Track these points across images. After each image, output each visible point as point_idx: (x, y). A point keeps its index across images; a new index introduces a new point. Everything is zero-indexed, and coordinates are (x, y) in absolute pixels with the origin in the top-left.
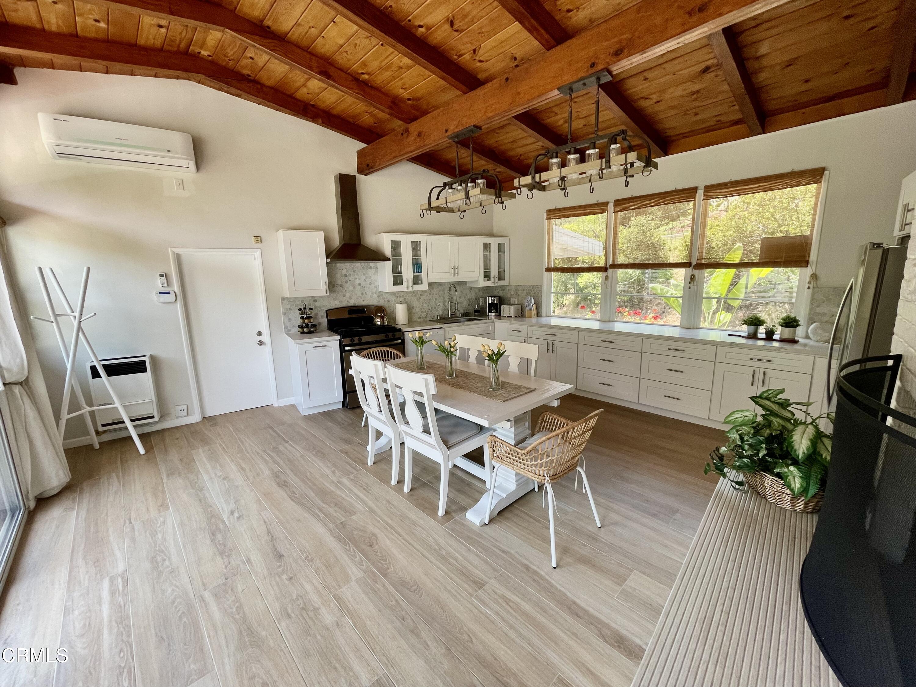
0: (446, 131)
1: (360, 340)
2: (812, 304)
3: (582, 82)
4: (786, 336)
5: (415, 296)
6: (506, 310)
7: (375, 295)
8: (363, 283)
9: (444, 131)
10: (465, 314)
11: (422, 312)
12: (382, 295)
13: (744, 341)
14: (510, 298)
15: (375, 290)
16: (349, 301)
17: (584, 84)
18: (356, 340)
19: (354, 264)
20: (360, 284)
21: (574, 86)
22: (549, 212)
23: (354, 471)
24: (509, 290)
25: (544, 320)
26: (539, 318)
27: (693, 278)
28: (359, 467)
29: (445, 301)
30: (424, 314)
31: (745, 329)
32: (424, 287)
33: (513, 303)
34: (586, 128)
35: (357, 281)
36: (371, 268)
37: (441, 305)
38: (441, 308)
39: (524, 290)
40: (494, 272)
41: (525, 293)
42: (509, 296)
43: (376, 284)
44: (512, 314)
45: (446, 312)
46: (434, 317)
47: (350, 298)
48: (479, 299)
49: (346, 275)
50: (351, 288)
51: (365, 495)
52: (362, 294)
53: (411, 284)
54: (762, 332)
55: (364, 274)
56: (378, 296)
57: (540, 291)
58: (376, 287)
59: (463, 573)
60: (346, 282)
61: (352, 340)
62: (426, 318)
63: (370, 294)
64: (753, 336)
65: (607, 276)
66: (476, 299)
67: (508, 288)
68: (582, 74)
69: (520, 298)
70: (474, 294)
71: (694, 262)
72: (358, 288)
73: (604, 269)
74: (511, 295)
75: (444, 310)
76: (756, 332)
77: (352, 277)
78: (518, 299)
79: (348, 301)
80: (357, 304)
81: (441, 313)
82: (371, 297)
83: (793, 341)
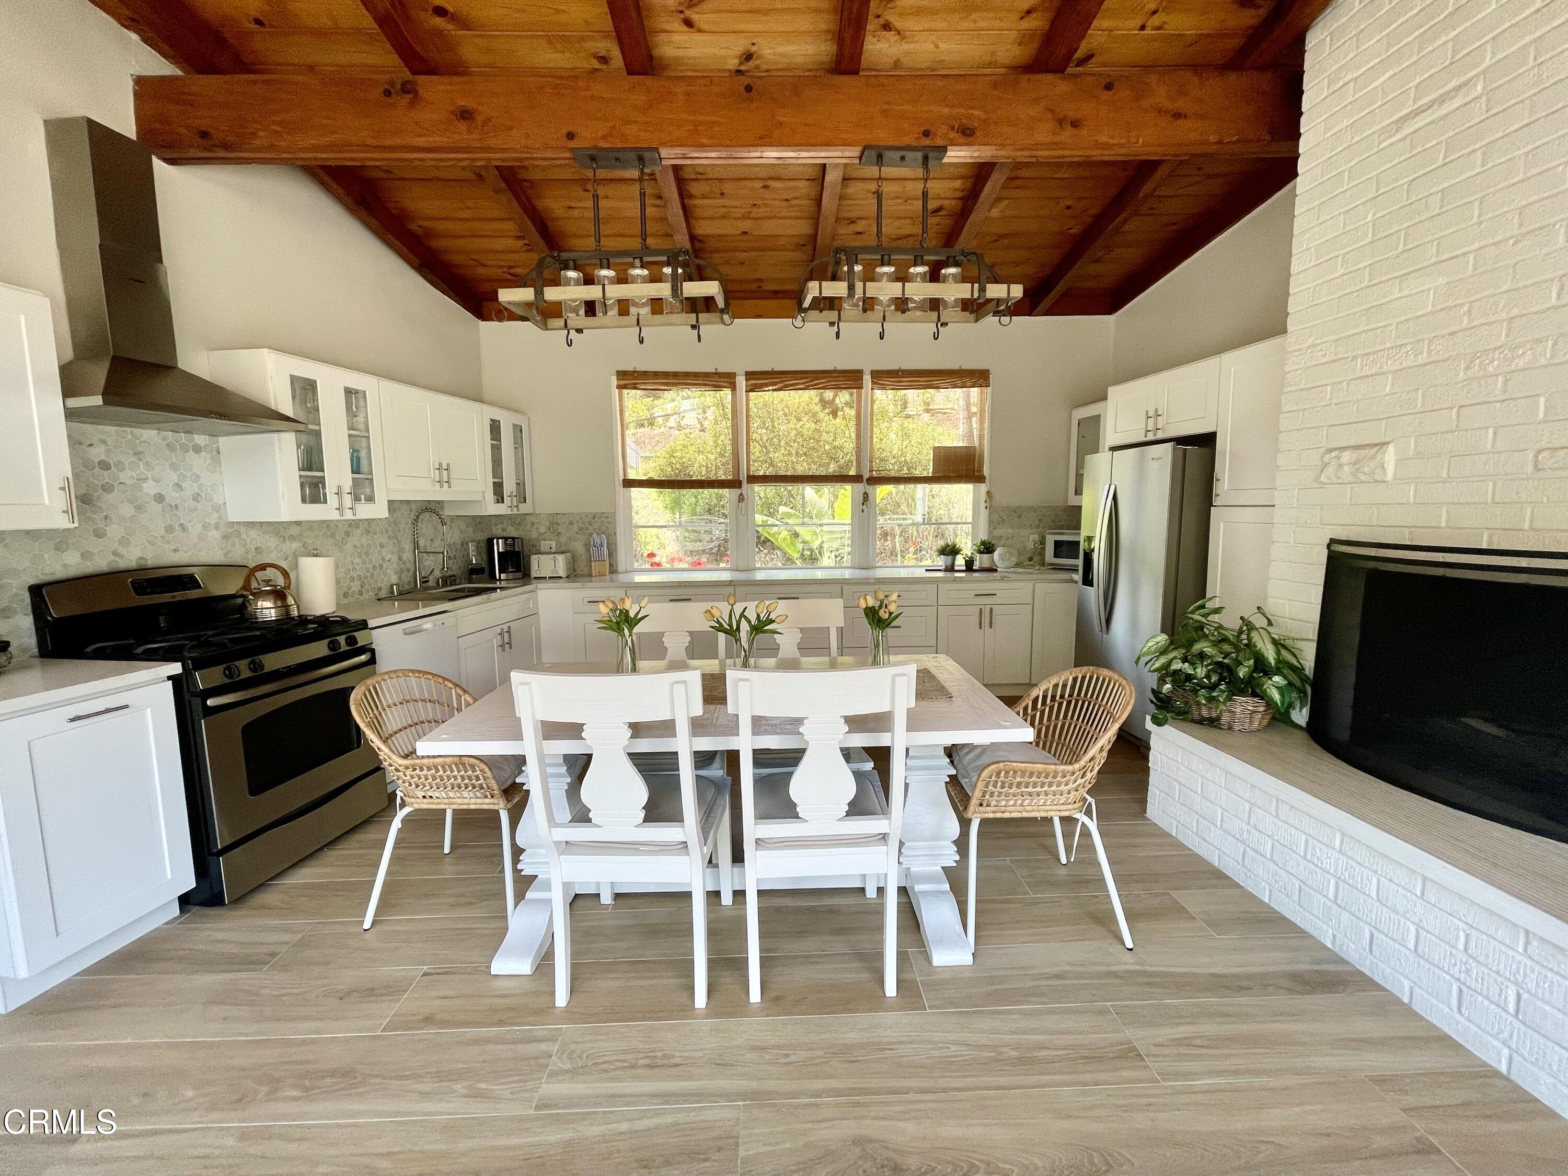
0: (570, 136)
1: (255, 666)
2: (990, 527)
3: (902, 153)
4: (986, 565)
5: (333, 536)
6: (540, 565)
7: (215, 534)
8: (172, 496)
9: (565, 131)
10: (448, 580)
11: (352, 580)
12: (239, 534)
13: (963, 575)
14: (538, 540)
15: (213, 518)
16: (121, 550)
17: (903, 158)
18: (243, 668)
19: (137, 431)
20: (160, 498)
21: (888, 154)
22: (622, 375)
23: (543, 1047)
24: (533, 524)
25: (622, 578)
26: (614, 576)
27: (866, 497)
28: (540, 1030)
29: (402, 550)
30: (357, 583)
31: (941, 562)
32: (378, 510)
33: (548, 550)
34: (746, 237)
35: (150, 488)
36: (197, 449)
37: (394, 559)
38: (395, 566)
39: (571, 523)
40: (509, 487)
41: (575, 528)
42: (534, 535)
43: (218, 500)
44: (562, 572)
45: (407, 577)
46: (380, 589)
47: (125, 542)
48: (467, 545)
49: (104, 465)
50: (127, 510)
51: (678, 1078)
52: (169, 529)
53: (348, 500)
54: (960, 562)
55: (174, 467)
56: (225, 537)
57: (610, 523)
58: (219, 508)
59: (1086, 1058)
60: (108, 488)
61: (229, 673)
62: (361, 593)
63: (198, 528)
64: (951, 569)
65: (741, 494)
66: (462, 544)
67: (529, 519)
68: (906, 140)
69: (563, 539)
70: (457, 533)
71: (866, 475)
72: (154, 508)
73: (734, 484)
74: (541, 534)
75: (402, 571)
76: (953, 564)
77: (129, 472)
78: (558, 542)
79: (115, 553)
80: (150, 563)
81: (394, 579)
82: (201, 538)
83: (992, 570)
